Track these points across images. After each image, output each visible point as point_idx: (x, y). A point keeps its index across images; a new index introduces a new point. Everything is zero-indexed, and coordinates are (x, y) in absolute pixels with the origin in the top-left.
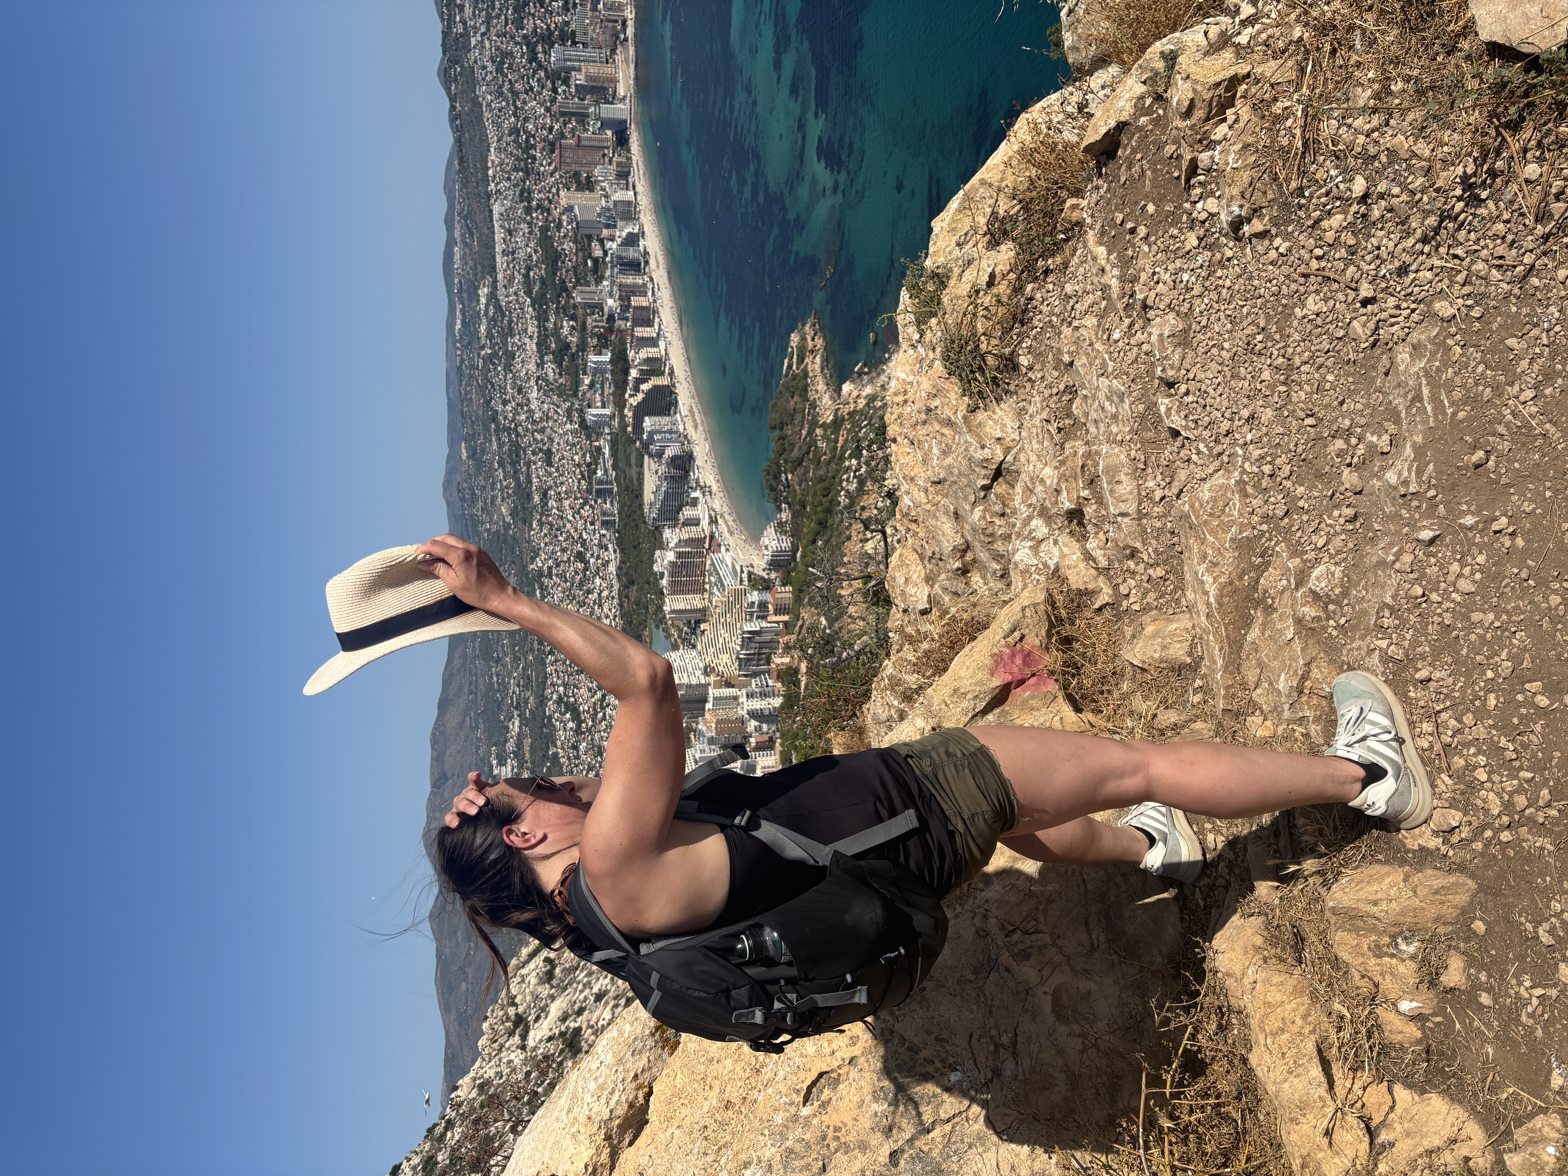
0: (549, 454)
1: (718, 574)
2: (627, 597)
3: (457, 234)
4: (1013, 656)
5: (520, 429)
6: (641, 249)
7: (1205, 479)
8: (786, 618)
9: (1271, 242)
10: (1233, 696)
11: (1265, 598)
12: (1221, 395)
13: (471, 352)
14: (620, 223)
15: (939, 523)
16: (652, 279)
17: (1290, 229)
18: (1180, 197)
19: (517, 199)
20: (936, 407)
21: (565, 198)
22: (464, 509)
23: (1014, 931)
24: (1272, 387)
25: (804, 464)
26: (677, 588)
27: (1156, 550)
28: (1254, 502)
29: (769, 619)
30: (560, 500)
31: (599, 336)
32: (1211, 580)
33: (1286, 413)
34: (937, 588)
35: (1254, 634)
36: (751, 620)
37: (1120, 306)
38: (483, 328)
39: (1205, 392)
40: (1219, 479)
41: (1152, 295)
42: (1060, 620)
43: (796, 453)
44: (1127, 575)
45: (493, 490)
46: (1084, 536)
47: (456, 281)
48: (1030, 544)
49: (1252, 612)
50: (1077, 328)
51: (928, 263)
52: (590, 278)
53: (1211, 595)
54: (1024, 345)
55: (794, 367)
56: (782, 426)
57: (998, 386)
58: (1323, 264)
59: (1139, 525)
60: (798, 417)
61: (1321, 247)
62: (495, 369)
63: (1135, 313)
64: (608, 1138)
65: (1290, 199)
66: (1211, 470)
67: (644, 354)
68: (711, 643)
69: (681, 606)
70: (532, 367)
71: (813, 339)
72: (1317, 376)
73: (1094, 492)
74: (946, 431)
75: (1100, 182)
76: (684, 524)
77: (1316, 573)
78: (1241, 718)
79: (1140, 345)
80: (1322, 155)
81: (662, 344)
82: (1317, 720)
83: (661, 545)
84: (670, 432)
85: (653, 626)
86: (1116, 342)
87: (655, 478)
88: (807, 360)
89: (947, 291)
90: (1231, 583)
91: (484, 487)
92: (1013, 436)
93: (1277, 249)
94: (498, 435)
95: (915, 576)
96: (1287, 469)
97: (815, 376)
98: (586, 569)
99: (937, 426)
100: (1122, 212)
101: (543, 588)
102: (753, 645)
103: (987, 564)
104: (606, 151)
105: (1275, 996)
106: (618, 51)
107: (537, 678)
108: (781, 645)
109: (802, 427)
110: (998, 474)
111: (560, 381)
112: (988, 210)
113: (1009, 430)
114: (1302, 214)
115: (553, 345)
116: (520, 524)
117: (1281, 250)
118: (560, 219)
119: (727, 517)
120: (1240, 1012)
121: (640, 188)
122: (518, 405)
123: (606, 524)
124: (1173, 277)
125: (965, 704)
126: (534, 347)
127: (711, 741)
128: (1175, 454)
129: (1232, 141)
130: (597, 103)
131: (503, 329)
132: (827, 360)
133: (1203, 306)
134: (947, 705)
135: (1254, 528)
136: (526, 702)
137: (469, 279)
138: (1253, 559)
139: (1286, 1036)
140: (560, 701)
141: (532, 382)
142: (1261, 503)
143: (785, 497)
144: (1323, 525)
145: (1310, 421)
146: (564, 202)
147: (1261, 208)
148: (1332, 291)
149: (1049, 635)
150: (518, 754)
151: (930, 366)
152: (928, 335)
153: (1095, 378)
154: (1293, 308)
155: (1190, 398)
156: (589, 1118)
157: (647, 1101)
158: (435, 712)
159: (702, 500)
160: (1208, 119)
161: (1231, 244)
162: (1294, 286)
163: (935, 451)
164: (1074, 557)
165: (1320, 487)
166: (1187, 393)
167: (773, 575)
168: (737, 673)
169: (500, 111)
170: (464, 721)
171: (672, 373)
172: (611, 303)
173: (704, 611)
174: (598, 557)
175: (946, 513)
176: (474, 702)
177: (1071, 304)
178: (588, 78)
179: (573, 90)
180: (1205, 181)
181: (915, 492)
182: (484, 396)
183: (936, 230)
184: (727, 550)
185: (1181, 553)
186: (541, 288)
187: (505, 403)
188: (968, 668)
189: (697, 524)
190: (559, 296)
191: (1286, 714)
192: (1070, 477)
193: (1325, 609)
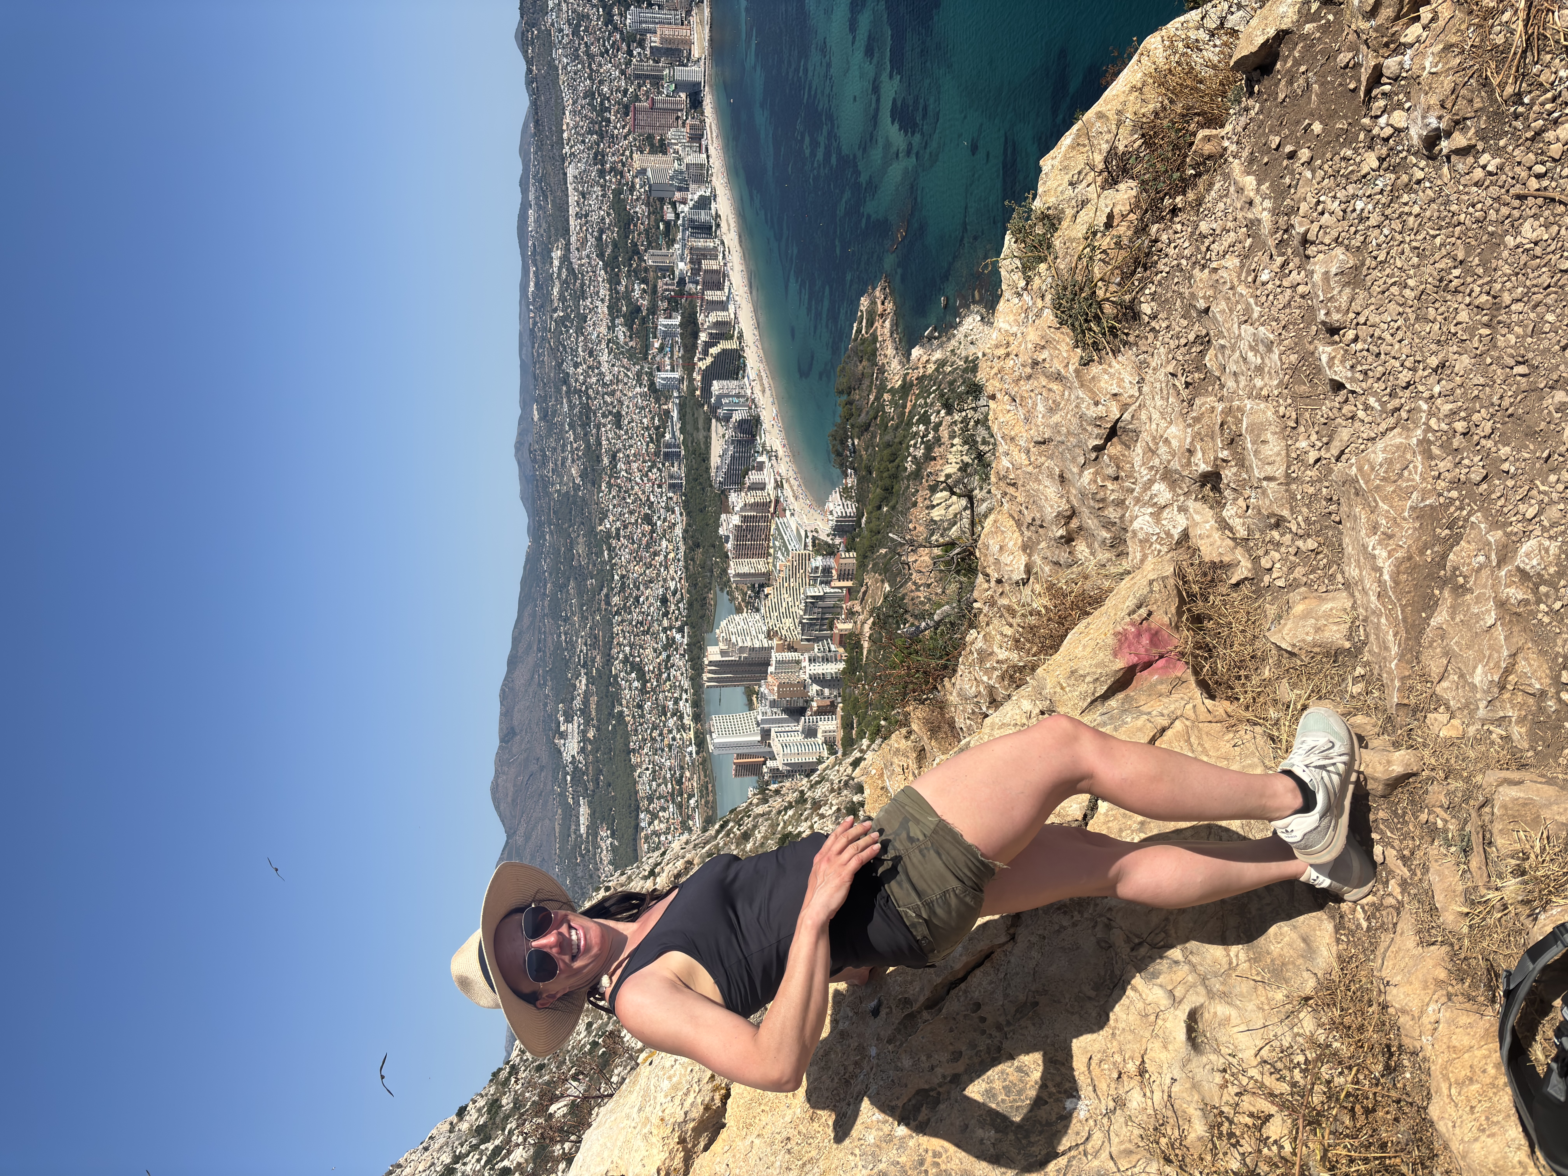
0: (618, 416)
1: (782, 538)
2: (693, 560)
3: (531, 197)
4: (1139, 635)
5: (590, 392)
6: (713, 212)
7: (1374, 439)
8: (849, 584)
9: (1476, 159)
10: (1411, 689)
11: (1454, 576)
12: (1400, 341)
13: (544, 314)
14: (692, 187)
15: (1041, 487)
16: (723, 243)
17: (1502, 143)
18: (1356, 111)
19: (591, 161)
20: (1044, 360)
21: (638, 161)
22: (535, 470)
23: (1140, 944)
24: (1471, 330)
25: (871, 429)
26: (742, 552)
27: (1307, 520)
28: (1441, 465)
29: (833, 584)
30: (629, 463)
31: (670, 300)
32: (1385, 554)
33: (1489, 361)
34: (1036, 558)
35: (1440, 618)
36: (814, 585)
37: (1271, 242)
38: (556, 291)
39: (1380, 338)
40: (1396, 438)
41: (1315, 227)
42: (1192, 596)
43: (863, 418)
44: (1270, 546)
45: (563, 451)
46: (1218, 503)
47: (530, 243)
48: (1150, 510)
49: (1437, 592)
50: (1215, 270)
51: (1037, 204)
52: (662, 241)
53: (1385, 571)
54: (1147, 291)
55: (863, 332)
56: (849, 391)
57: (1116, 336)
58: (1545, 183)
59: (1287, 491)
60: (866, 382)
61: (1543, 163)
62: (568, 331)
63: (1290, 251)
64: (682, 1141)
65: (1504, 107)
66: (1383, 426)
67: (713, 317)
68: (776, 607)
69: (746, 569)
70: (603, 330)
71: (883, 303)
72: (1532, 315)
73: (1235, 453)
74: (1054, 386)
75: (1251, 102)
76: (750, 488)
77: (1525, 548)
78: (1419, 715)
79: (1294, 287)
80: (1548, 53)
81: (731, 308)
82: (1521, 721)
83: (726, 509)
84: (738, 396)
85: (717, 589)
86: (1264, 284)
87: (722, 441)
88: (876, 324)
89: (1059, 233)
90: (1410, 558)
91: (555, 449)
92: (1131, 392)
93: (1484, 167)
94: (568, 397)
95: (1011, 544)
96: (1488, 426)
97: (884, 341)
98: (653, 531)
99: (1044, 381)
100: (1278, 134)
101: (610, 549)
102: (816, 610)
103: (1095, 533)
104: (680, 114)
105: (1461, 1039)
106: (693, 13)
107: (604, 637)
108: (845, 611)
109: (870, 391)
110: (1112, 433)
111: (631, 344)
112: (1105, 147)
113: (1127, 385)
114: (1519, 124)
115: (624, 309)
116: (589, 486)
117: (1489, 168)
118: (632, 182)
119: (792, 481)
120: (1415, 1053)
121: (712, 151)
122: (589, 367)
123: (672, 487)
124: (1343, 206)
125: (1083, 687)
126: (606, 310)
127: (773, 704)
128: (1335, 411)
129: (1427, 43)
130: (671, 65)
131: (575, 292)
132: (897, 324)
133: (1382, 238)
134: (1062, 688)
135: (1440, 495)
136: (593, 660)
137: (543, 242)
138: (1438, 530)
139: (1476, 1087)
140: (626, 660)
141: (603, 345)
142: (1450, 465)
143: (851, 463)
144: (1534, 492)
145: (1521, 369)
146: (637, 165)
147: (1465, 119)
148: (1555, 215)
149: (1179, 613)
150: (584, 712)
151: (1038, 315)
152: (1037, 281)
153: (1236, 326)
154: (1502, 236)
155: (1359, 346)
156: (662, 1120)
157: (724, 1104)
158: (505, 669)
159: (767, 464)
160: (1398, 18)
161: (1423, 163)
162: (1505, 211)
163: (1041, 408)
164: (1208, 526)
165: (1531, 447)
166: (1356, 340)
167: (838, 541)
168: (800, 637)
169: (575, 74)
170: (532, 678)
171: (741, 337)
172: (682, 267)
173: (768, 575)
174: (665, 520)
175: (1051, 475)
176: (543, 659)
177: (1207, 244)
178: (663, 40)
179: (648, 52)
180: (1391, 92)
181: (1015, 453)
182: (555, 358)
183: (1045, 169)
184: (792, 515)
185: (1340, 523)
186: (613, 251)
187: (576, 365)
188: (1085, 646)
189: (763, 489)
190: (631, 259)
191: (1482, 713)
192: (1207, 436)
193: (1535, 590)
